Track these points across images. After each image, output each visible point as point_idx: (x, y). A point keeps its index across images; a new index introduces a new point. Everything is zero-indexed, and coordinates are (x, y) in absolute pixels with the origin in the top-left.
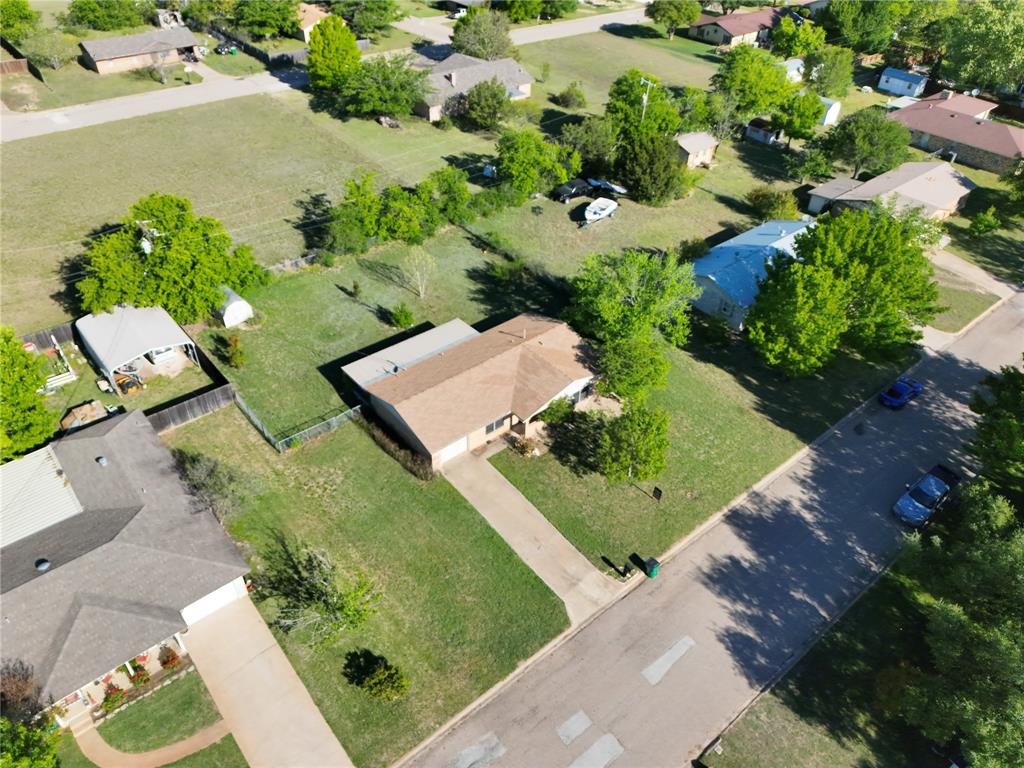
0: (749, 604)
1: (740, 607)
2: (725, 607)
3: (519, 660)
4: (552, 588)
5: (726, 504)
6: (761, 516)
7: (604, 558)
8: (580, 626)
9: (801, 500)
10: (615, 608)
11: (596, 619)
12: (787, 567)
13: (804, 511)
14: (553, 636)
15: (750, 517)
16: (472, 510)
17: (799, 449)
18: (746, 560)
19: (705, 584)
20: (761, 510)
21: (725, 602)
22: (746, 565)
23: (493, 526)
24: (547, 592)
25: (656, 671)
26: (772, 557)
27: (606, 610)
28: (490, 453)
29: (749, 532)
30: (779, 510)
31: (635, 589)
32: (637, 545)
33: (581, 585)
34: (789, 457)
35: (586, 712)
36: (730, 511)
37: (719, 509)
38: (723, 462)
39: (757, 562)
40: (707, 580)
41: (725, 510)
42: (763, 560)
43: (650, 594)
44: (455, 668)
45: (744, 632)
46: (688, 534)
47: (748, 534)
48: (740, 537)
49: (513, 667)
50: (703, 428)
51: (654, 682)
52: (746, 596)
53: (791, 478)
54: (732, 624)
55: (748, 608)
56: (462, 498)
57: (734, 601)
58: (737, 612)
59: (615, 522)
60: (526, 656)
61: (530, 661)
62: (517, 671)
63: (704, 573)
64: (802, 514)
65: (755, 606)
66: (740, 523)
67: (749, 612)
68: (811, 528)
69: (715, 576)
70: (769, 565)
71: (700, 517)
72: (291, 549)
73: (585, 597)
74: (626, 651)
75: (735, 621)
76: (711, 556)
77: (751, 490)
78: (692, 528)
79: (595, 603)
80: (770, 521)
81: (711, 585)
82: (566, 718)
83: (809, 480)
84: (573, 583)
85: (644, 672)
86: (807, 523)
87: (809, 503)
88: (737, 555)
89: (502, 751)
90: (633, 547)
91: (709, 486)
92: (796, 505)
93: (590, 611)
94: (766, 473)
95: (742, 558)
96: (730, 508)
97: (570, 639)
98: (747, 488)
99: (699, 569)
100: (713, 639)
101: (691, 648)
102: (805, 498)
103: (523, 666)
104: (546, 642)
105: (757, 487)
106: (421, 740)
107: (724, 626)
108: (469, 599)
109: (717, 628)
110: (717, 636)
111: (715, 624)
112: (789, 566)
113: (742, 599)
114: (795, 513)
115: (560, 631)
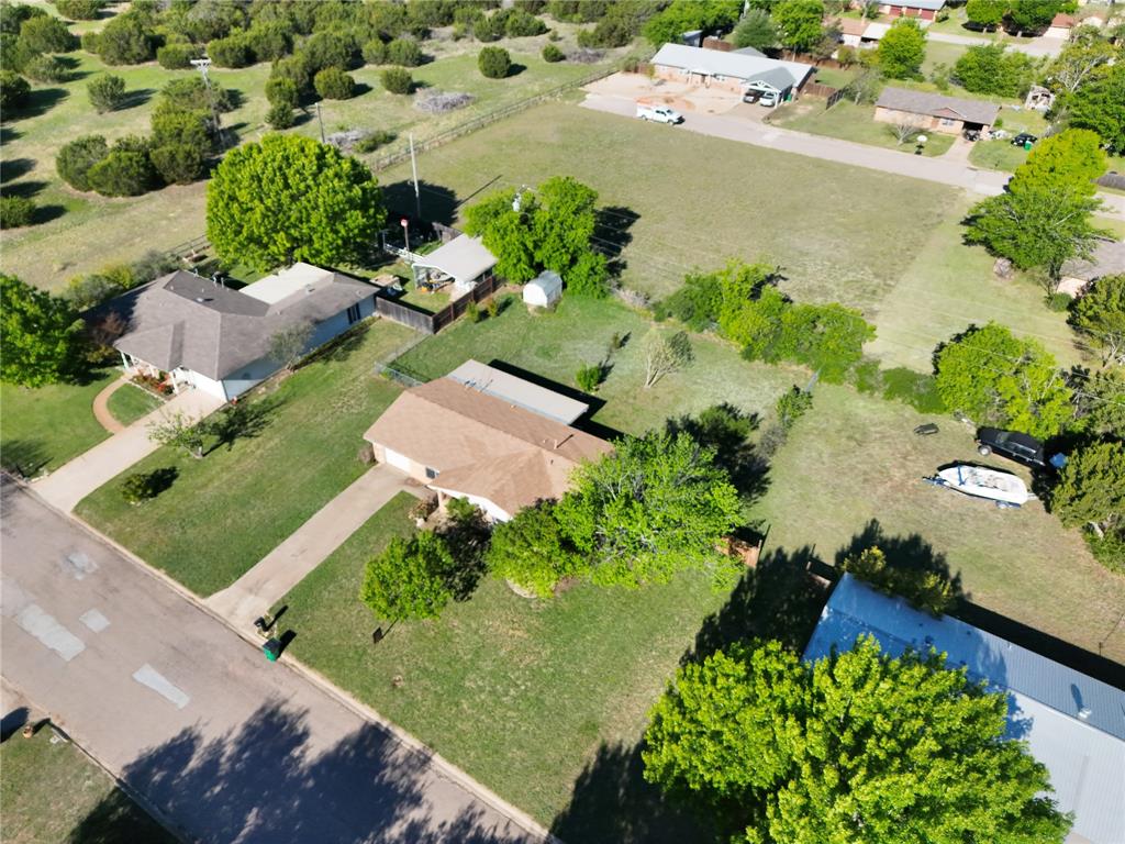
0: (235, 759)
1: (229, 750)
2: (229, 733)
3: (166, 569)
4: (245, 576)
5: (394, 721)
6: (385, 766)
7: (285, 608)
8: (204, 606)
9: (426, 821)
10: (226, 631)
11: (213, 618)
12: (296, 803)
13: (405, 826)
14: (190, 587)
15: (379, 754)
16: (332, 497)
17: (537, 817)
18: (303, 752)
19: (263, 710)
20: (395, 767)
21: (237, 733)
22: (296, 752)
23: (315, 516)
24: (240, 572)
25: (149, 676)
26: (311, 783)
27: (225, 625)
28: (410, 490)
29: (352, 754)
30: (401, 791)
31: (251, 644)
32: (308, 634)
33: (251, 597)
34: (514, 803)
35: (108, 628)
36: (387, 729)
37: (383, 714)
38: (470, 711)
39: (301, 765)
40: (268, 711)
41: (385, 723)
42: (306, 772)
43: (246, 659)
44: (159, 531)
45: (195, 756)
46: (336, 685)
47: (347, 753)
48: (343, 743)
49: (158, 567)
50: (530, 680)
51: (137, 676)
52: (246, 755)
53: (471, 807)
54: (206, 742)
55: (229, 759)
56: (346, 487)
57: (238, 742)
58: (224, 746)
59: (336, 609)
60: (170, 574)
61: (166, 578)
62: (155, 571)
63: (278, 707)
64: (399, 822)
65: (233, 766)
66: (367, 743)
67: (223, 760)
68: (371, 835)
69: (275, 719)
70: (300, 779)
71: (366, 695)
72: (275, 410)
73: (237, 603)
74: (174, 648)
75: (210, 746)
76: (307, 712)
77: (429, 753)
78: (344, 686)
79: (232, 613)
80: (376, 780)
81: (261, 716)
82: (104, 612)
83: (471, 833)
84: (252, 590)
85: (147, 666)
86: (381, 830)
87: (423, 833)
88: (310, 741)
89: (79, 577)
90: (303, 630)
91: (419, 697)
92: (416, 814)
93: (222, 611)
94: (468, 771)
95: (307, 748)
96: (390, 728)
97: (189, 603)
98: (431, 746)
99: (285, 702)
100: (186, 724)
101: (175, 705)
102: (433, 827)
103: (161, 574)
104: (183, 584)
105: (438, 761)
106: (97, 527)
107: (203, 733)
108: (229, 521)
109: (199, 728)
110: (191, 728)
111: (206, 724)
112: (300, 806)
113: (242, 751)
114: (397, 812)
115: (195, 592)
